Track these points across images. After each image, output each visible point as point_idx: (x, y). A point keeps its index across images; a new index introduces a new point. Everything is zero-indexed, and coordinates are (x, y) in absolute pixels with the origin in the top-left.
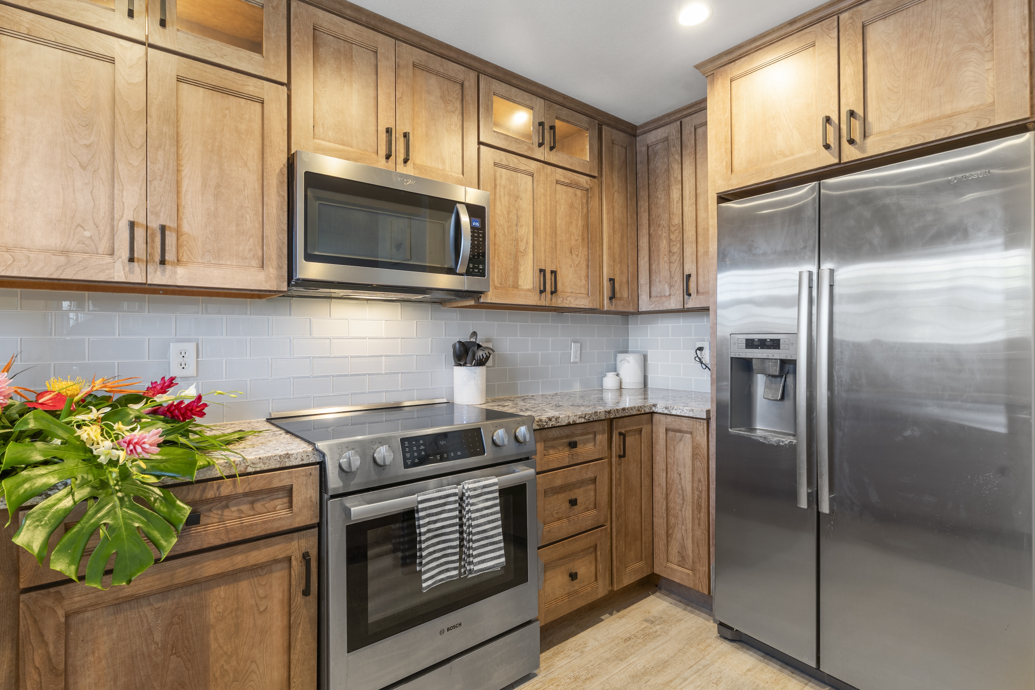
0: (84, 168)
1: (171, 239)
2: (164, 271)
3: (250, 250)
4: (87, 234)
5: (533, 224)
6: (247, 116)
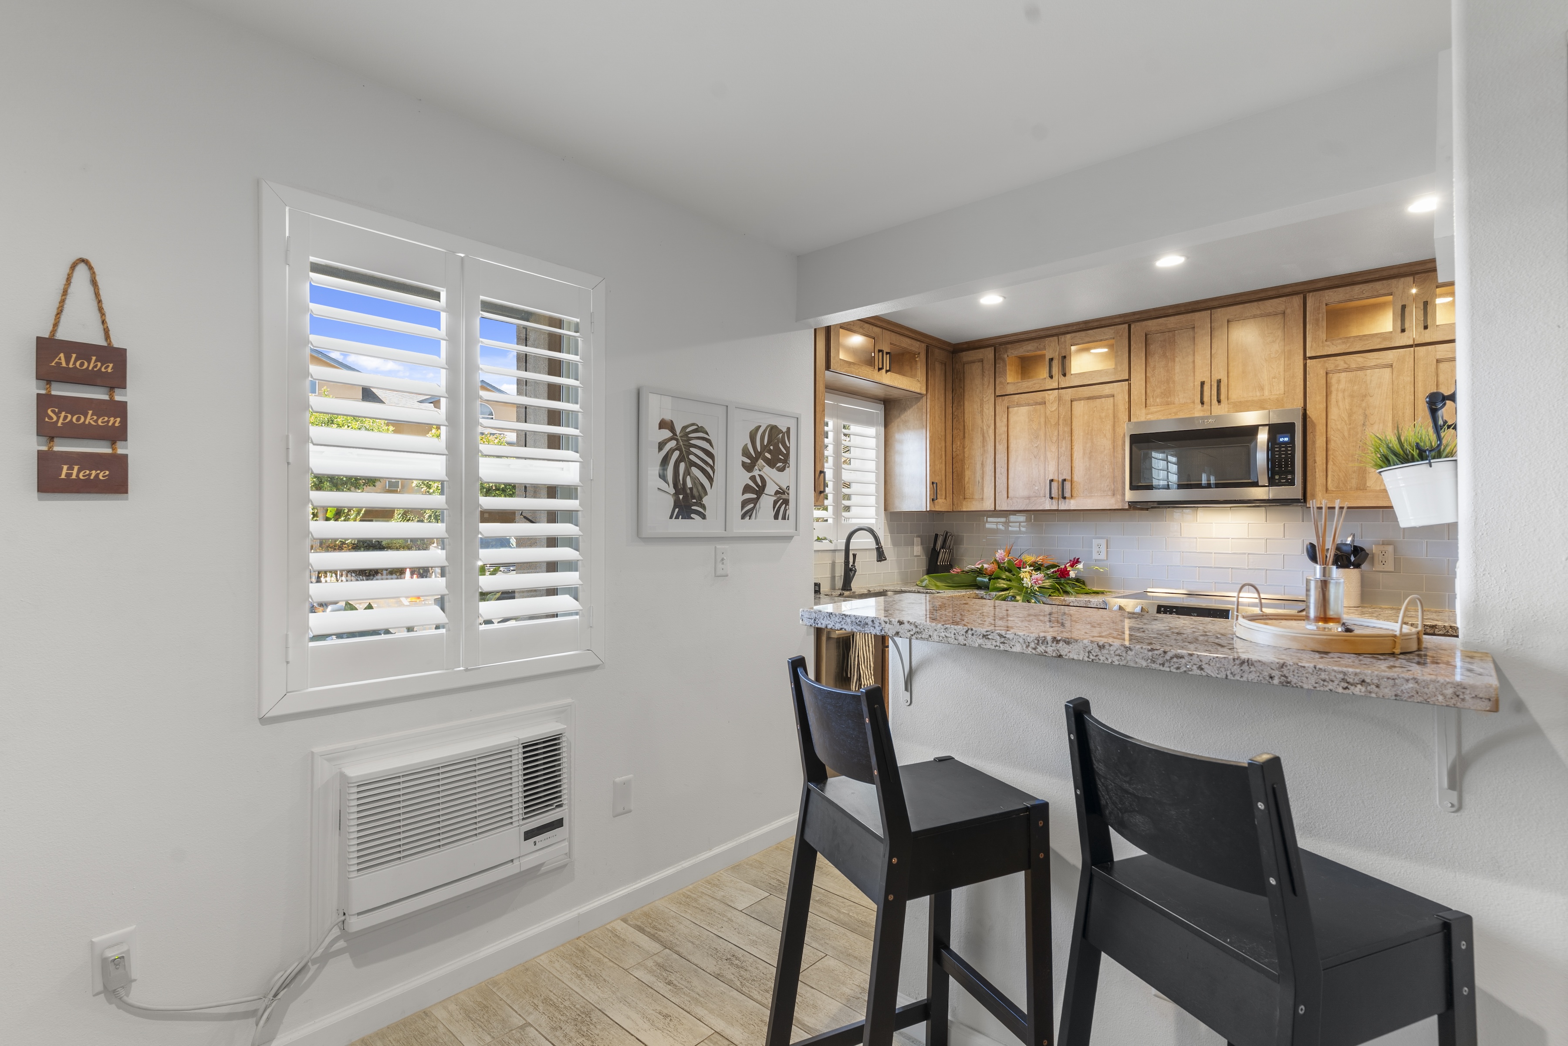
0: (1035, 457)
1: (1067, 485)
2: (1065, 502)
3: (1108, 486)
4: (1036, 488)
5: (1393, 418)
6: (1106, 408)
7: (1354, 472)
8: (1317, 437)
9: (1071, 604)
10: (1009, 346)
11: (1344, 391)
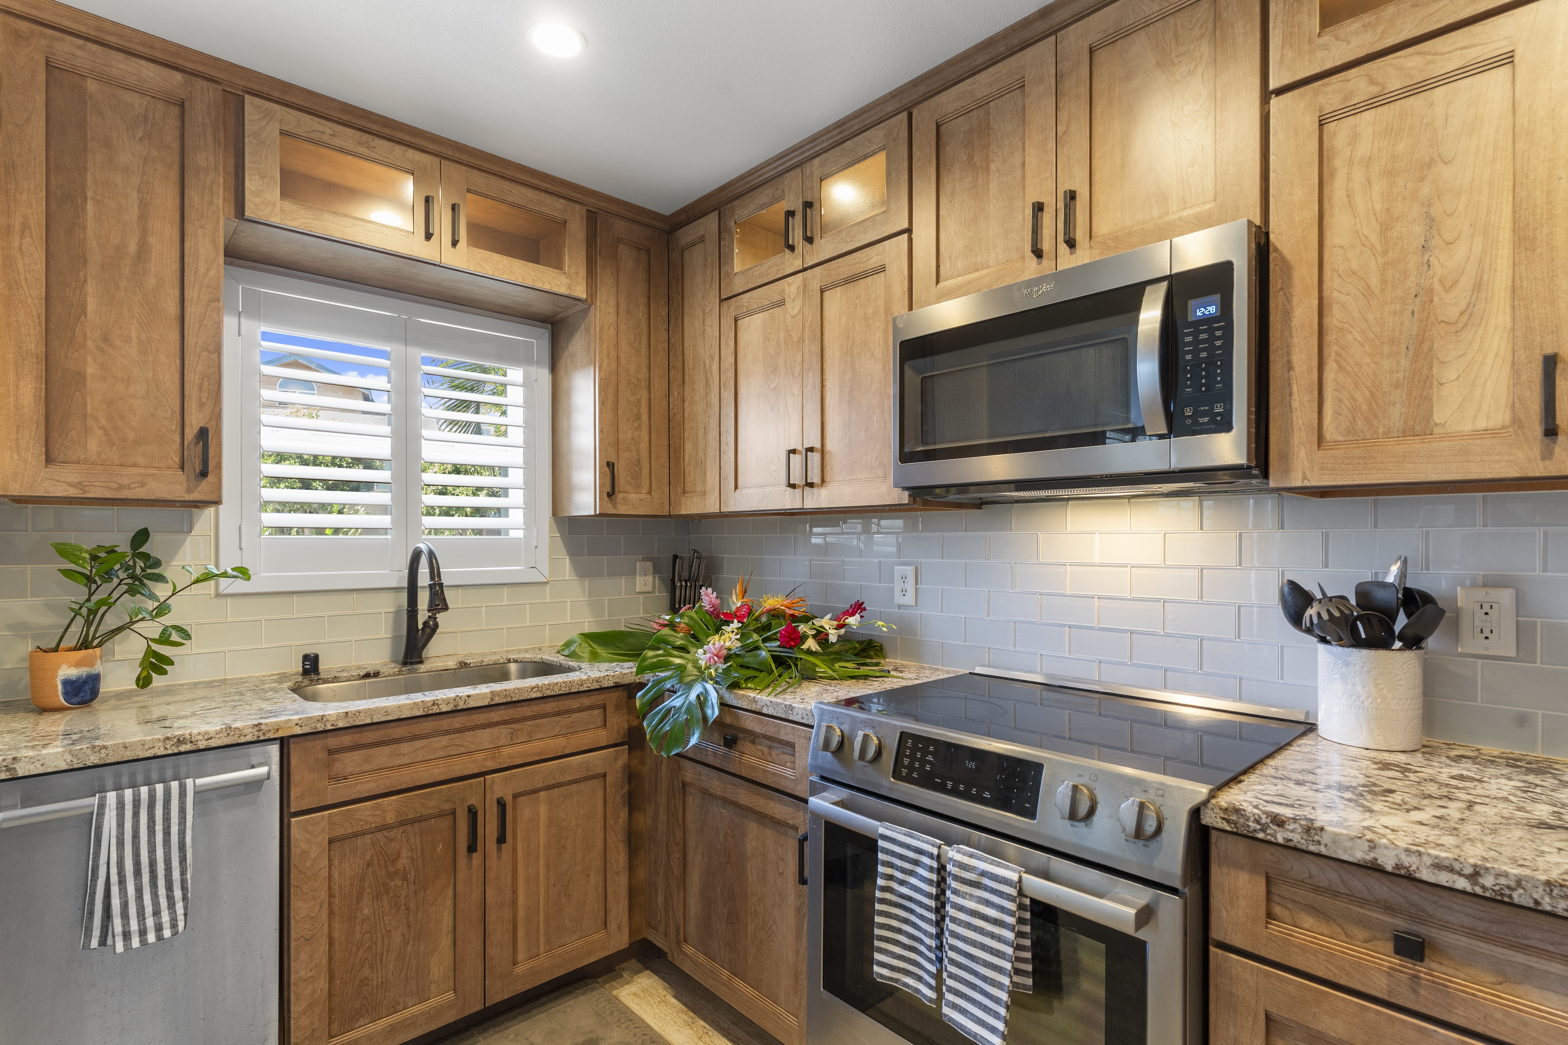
1: (815, 459)
2: (823, 493)
3: (877, 457)
5: (1514, 212)
6: (873, 296)
7: (1397, 385)
8: (1295, 300)
9: (765, 711)
10: (736, 203)
11: (1368, 162)
